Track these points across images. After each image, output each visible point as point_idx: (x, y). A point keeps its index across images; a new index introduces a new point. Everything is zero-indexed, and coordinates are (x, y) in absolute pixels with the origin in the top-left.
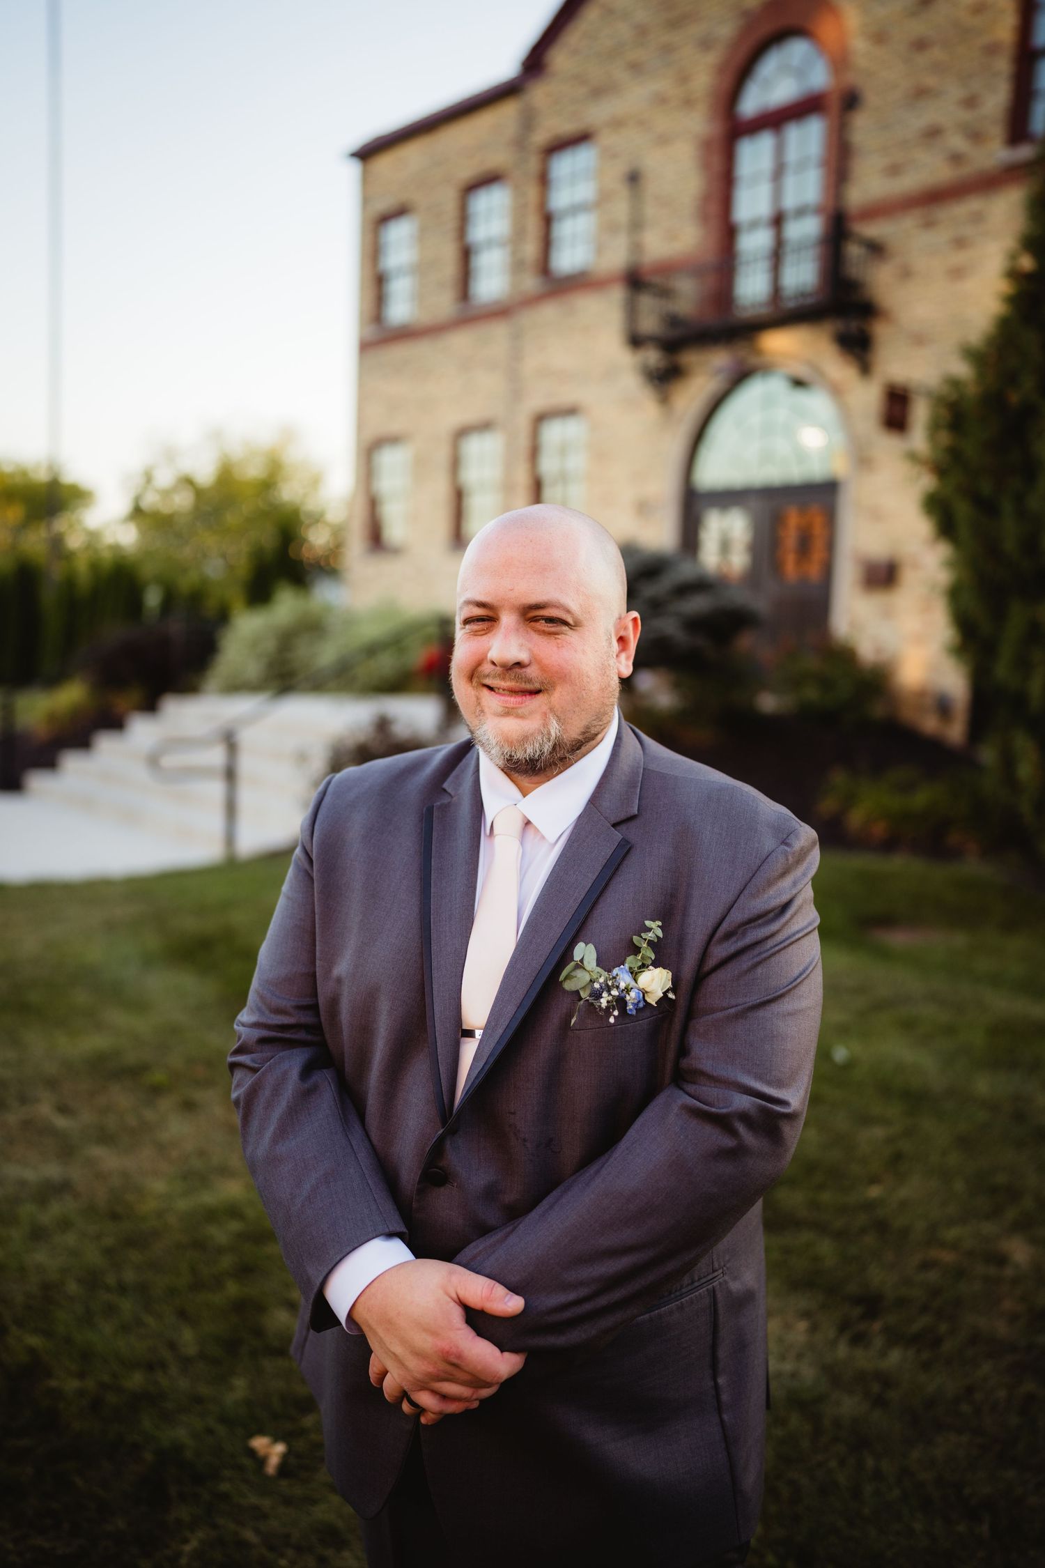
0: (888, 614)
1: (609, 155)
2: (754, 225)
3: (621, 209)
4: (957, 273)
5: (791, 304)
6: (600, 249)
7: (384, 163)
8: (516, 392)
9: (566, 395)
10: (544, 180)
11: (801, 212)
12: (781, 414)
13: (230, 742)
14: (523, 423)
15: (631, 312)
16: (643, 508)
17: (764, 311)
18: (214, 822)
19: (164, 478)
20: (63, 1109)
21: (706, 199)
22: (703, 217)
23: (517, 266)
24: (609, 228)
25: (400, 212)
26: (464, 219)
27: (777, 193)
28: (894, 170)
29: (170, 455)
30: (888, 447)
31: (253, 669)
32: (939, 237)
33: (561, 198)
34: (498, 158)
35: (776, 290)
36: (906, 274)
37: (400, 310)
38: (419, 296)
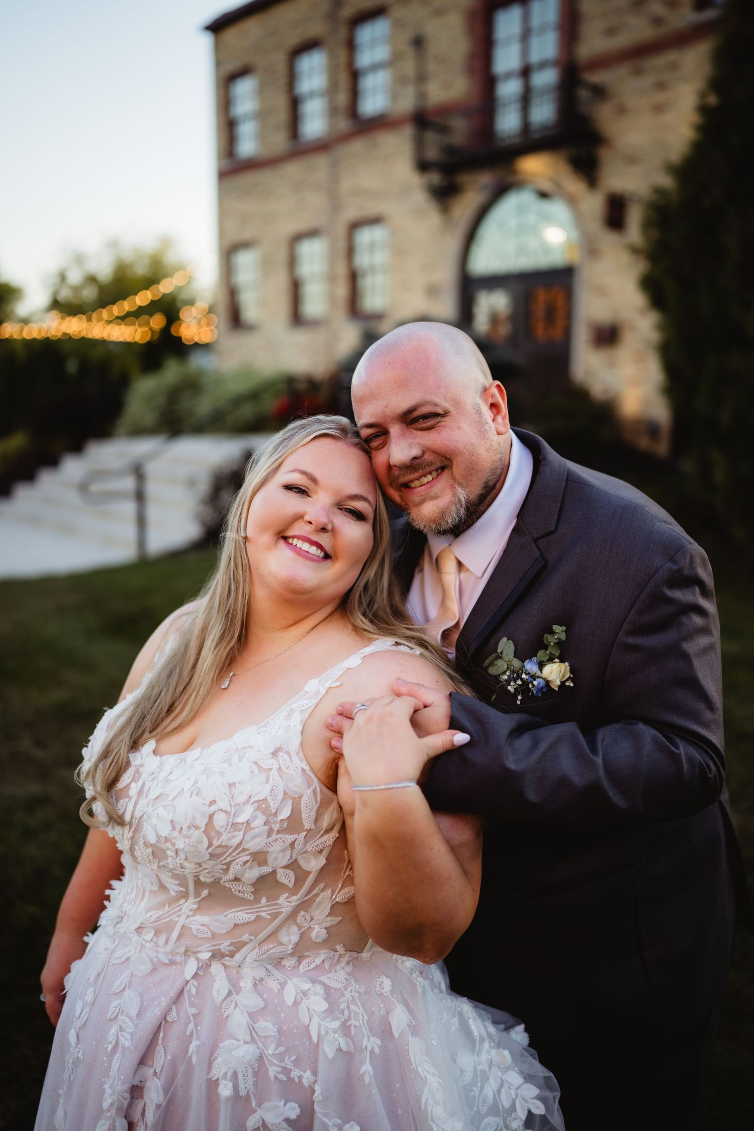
0: (612, 364)
1: (398, 25)
2: (508, 76)
3: (409, 66)
4: (659, 109)
5: (536, 136)
6: (395, 97)
7: (231, 34)
8: (336, 207)
9: (373, 208)
10: (351, 46)
11: (543, 65)
12: (531, 218)
13: (138, 472)
14: (340, 230)
15: (419, 144)
16: (432, 291)
17: (517, 141)
18: (129, 531)
19: (75, 277)
20: (39, 743)
21: (472, 57)
22: (470, 70)
23: (333, 112)
24: (400, 81)
25: (243, 72)
26: (292, 77)
27: (525, 52)
28: (611, 31)
29: (79, 259)
30: (609, 241)
31: (149, 418)
32: (646, 81)
33: (364, 59)
34: (316, 29)
35: (526, 126)
36: (621, 110)
37: (247, 147)
38: (261, 136)
